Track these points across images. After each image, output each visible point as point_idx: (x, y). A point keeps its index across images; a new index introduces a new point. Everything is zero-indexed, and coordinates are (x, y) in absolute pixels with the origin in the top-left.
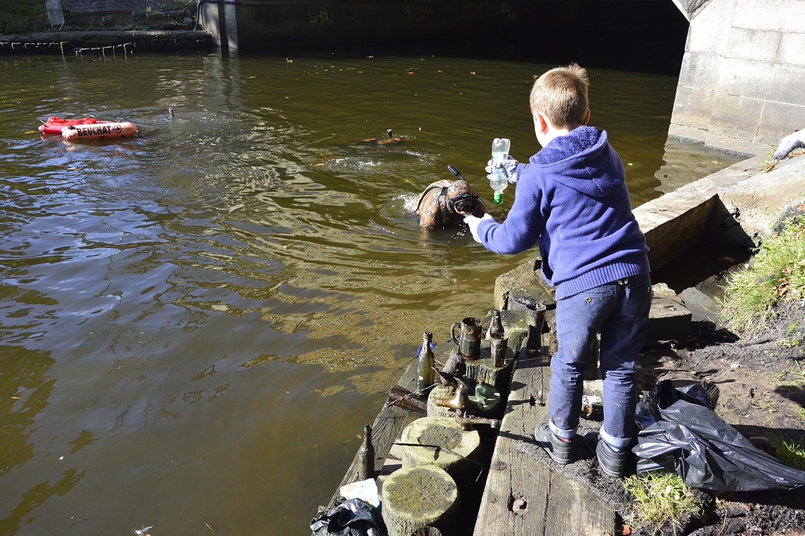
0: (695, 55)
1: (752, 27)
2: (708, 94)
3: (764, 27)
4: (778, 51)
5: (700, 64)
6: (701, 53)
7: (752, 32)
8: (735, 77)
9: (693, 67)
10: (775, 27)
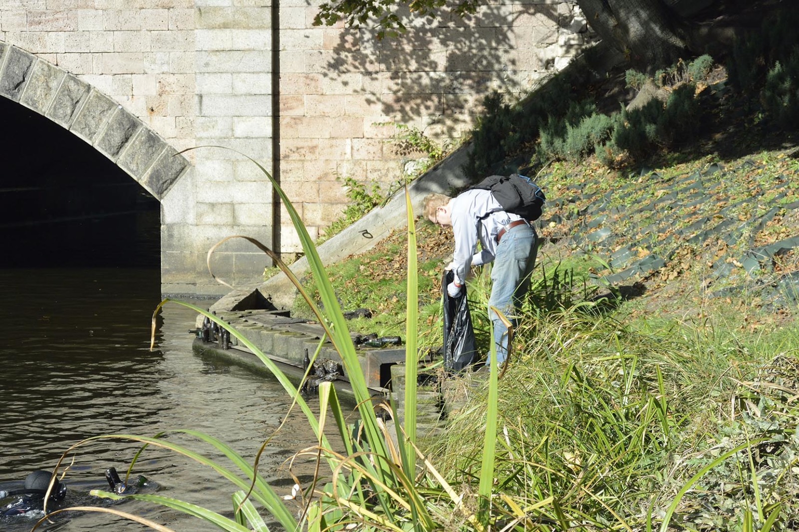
0: (170, 227)
1: (212, 202)
2: (188, 256)
3: (220, 201)
4: (234, 217)
5: (175, 233)
6: (174, 224)
7: (213, 205)
8: (208, 239)
9: (171, 236)
10: (228, 200)
